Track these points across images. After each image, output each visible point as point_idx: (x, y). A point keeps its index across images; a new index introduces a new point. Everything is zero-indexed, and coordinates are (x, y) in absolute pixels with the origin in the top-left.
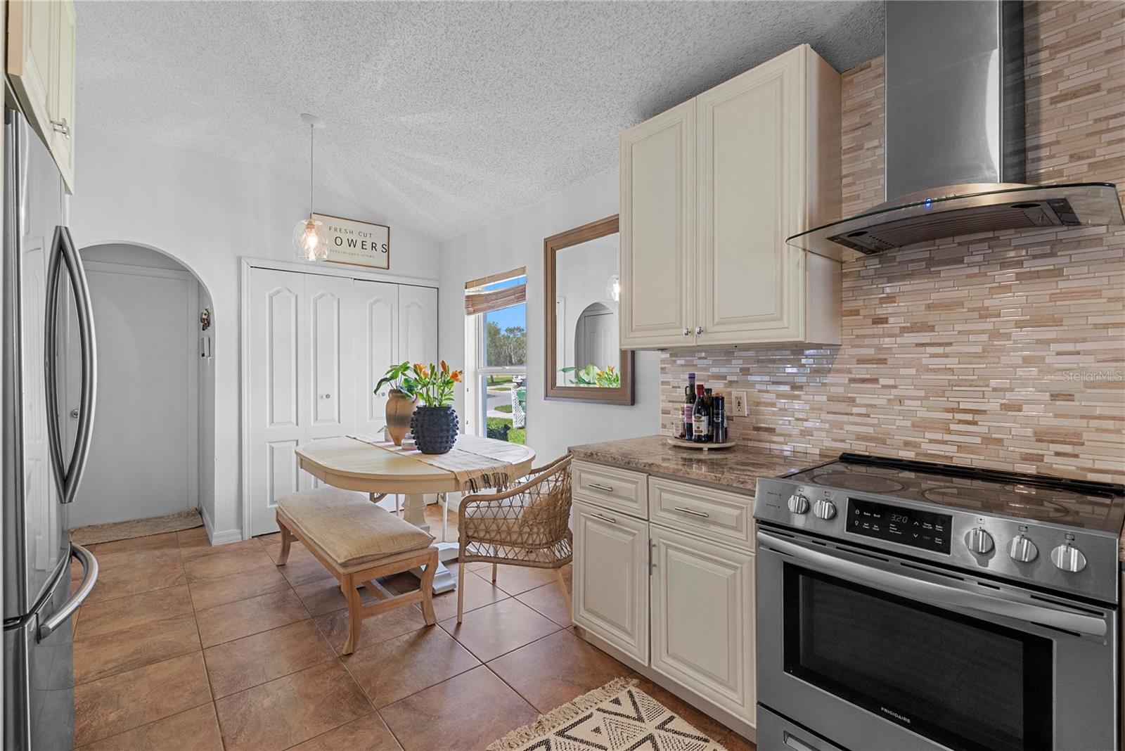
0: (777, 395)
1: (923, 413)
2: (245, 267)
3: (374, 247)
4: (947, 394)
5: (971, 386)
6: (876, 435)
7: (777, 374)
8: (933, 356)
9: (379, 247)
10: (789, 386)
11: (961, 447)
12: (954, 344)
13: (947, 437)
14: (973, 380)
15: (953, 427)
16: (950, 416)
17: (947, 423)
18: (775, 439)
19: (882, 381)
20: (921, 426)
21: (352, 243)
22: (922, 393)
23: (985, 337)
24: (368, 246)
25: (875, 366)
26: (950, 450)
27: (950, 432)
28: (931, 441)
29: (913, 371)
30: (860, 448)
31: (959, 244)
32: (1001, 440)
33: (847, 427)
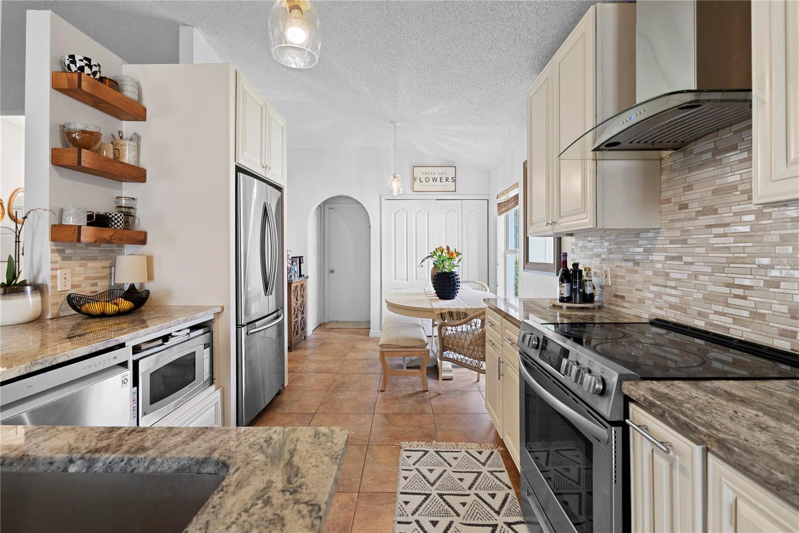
0: (626, 270)
1: (711, 288)
2: (383, 200)
3: (447, 180)
4: (726, 270)
5: (742, 263)
6: (680, 305)
7: (626, 253)
8: (717, 236)
9: (450, 180)
10: (632, 263)
11: (737, 320)
12: (731, 225)
13: (727, 310)
14: (743, 258)
15: (731, 301)
16: (727, 290)
17: (726, 296)
18: (625, 304)
19: (686, 259)
20: (710, 299)
21: (435, 180)
22: (709, 269)
23: (752, 217)
24: (444, 180)
25: (680, 246)
26: (727, 321)
27: (727, 305)
28: (716, 313)
29: (703, 250)
30: (671, 316)
31: (735, 132)
32: (764, 315)
33: (664, 297)
